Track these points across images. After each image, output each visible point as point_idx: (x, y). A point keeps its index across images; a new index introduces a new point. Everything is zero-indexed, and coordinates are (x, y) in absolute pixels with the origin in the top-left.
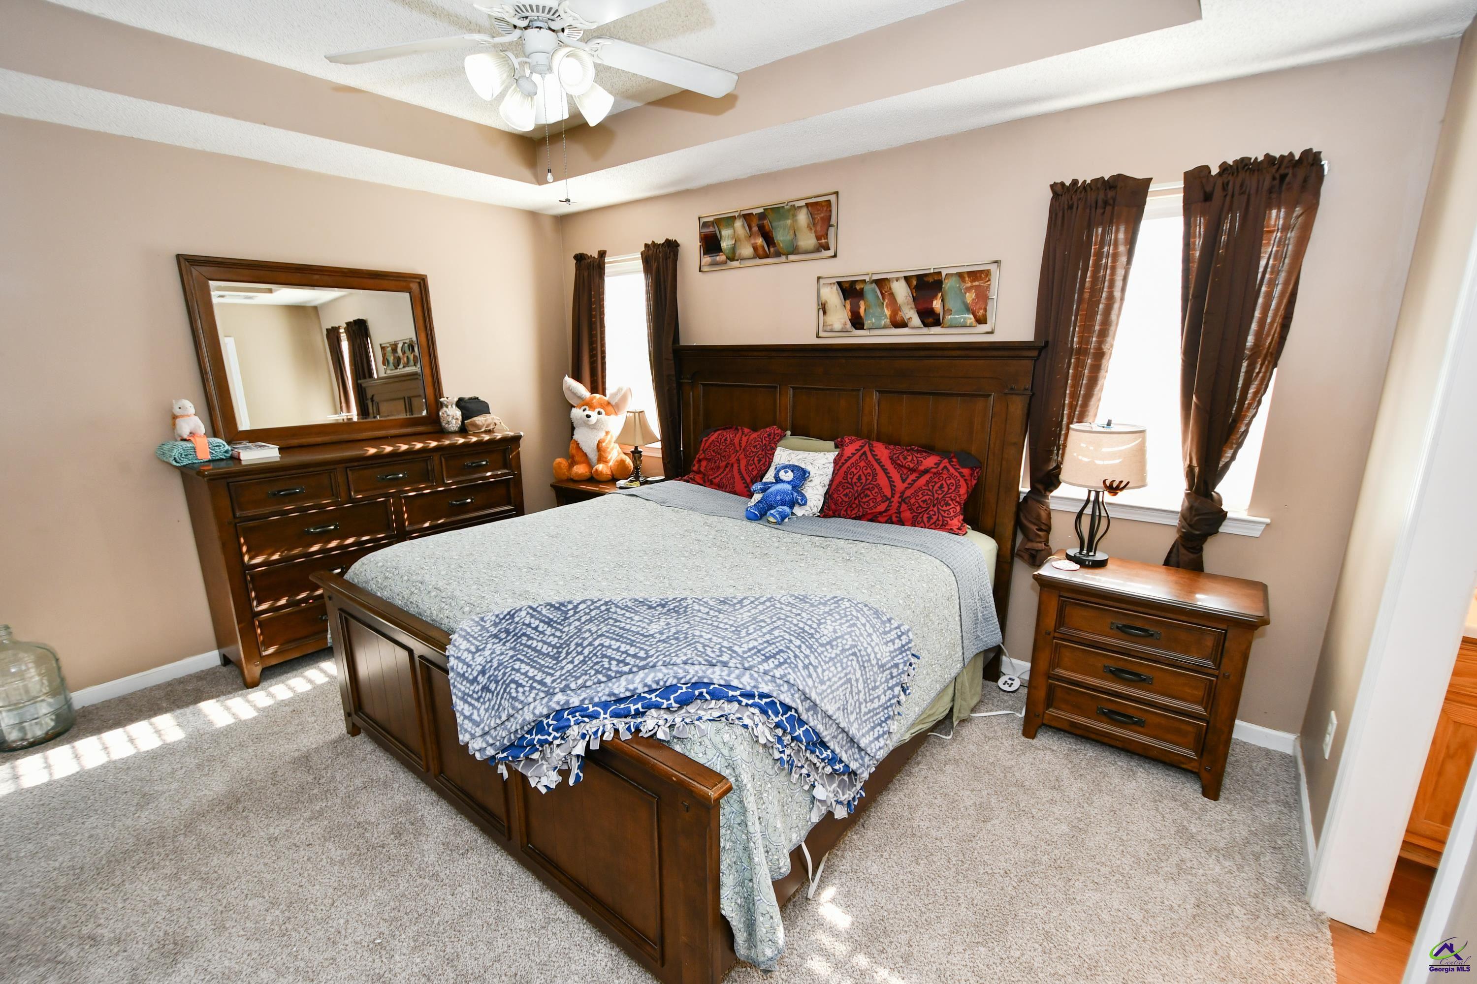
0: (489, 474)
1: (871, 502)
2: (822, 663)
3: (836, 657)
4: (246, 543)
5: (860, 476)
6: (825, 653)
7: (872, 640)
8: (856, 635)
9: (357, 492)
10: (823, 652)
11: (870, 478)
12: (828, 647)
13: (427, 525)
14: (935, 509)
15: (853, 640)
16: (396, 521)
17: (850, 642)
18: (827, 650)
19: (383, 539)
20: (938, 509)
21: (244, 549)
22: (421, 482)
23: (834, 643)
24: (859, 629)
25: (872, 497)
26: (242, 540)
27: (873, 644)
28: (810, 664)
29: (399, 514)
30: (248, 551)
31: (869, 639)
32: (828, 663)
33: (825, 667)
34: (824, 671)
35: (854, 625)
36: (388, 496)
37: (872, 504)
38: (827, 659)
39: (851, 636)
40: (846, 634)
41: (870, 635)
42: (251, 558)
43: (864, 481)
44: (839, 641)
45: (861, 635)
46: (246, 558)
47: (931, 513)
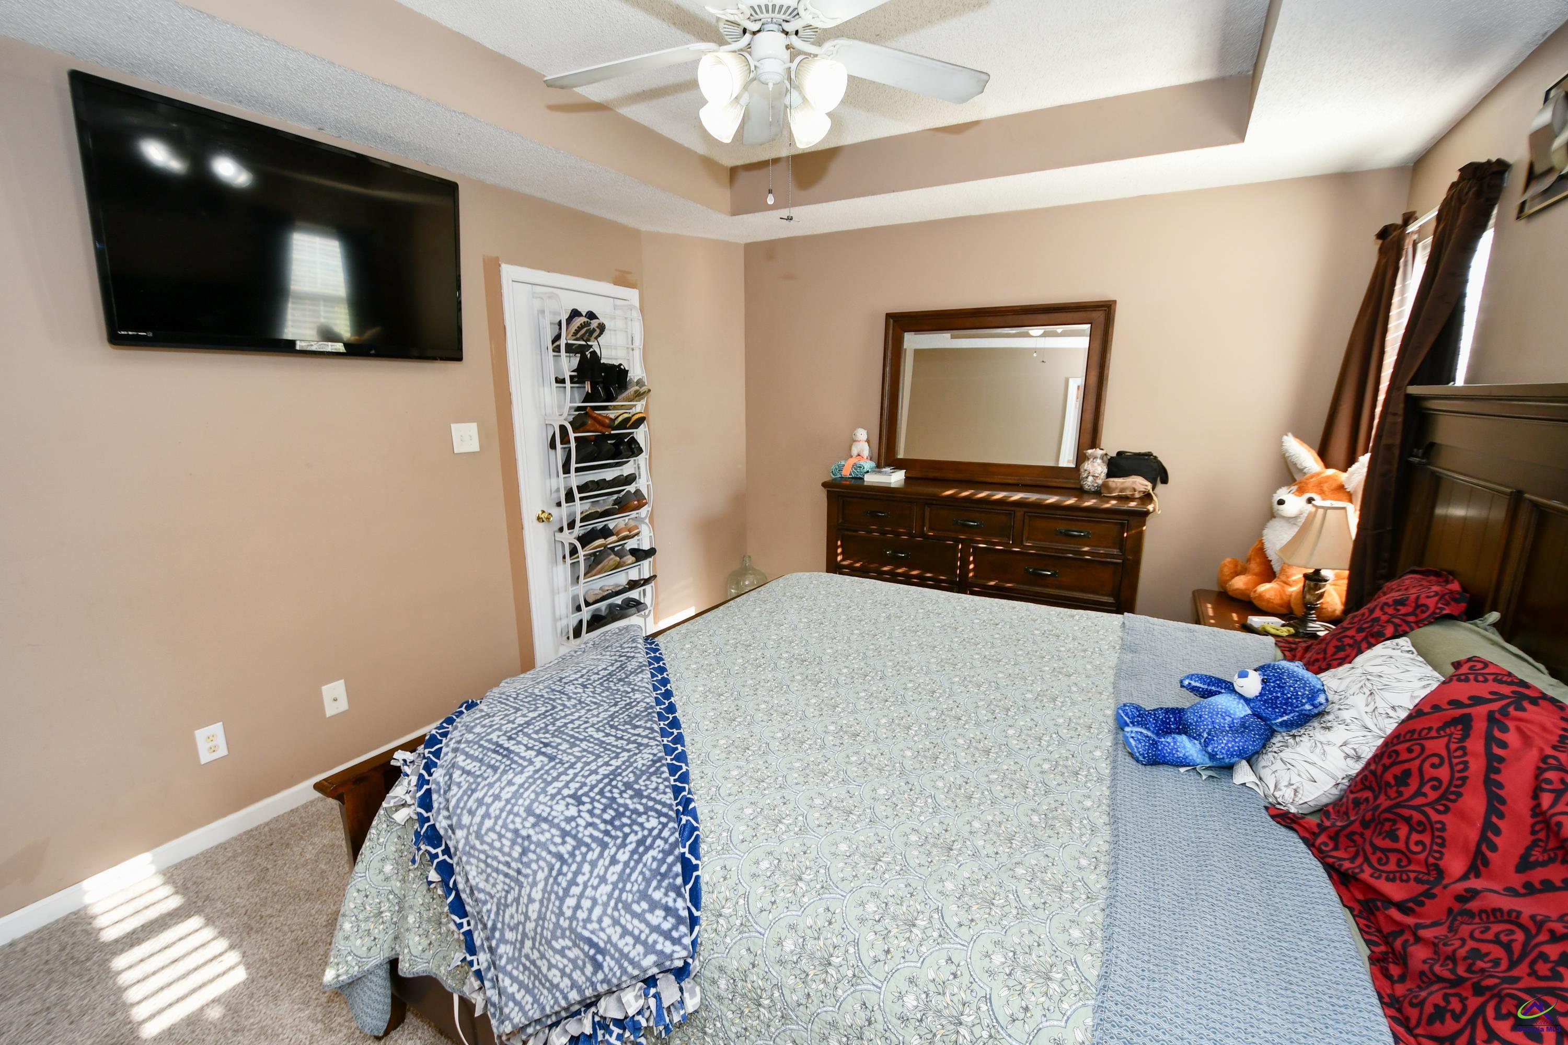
0: (1086, 549)
1: (1393, 858)
2: (500, 822)
3: (523, 838)
4: (842, 546)
5: (1407, 773)
6: (518, 820)
7: (595, 888)
8: (584, 855)
9: (931, 529)
10: (517, 815)
11: (1432, 796)
12: (532, 820)
13: (992, 583)
14: (1474, 1002)
15: (572, 854)
16: (960, 568)
17: (563, 850)
18: (525, 819)
19: (943, 581)
20: (1481, 1010)
21: (839, 550)
22: (995, 536)
23: (545, 826)
24: (601, 855)
25: (1401, 845)
26: (839, 543)
27: (589, 892)
28: (489, 806)
29: (965, 563)
30: (842, 553)
31: (595, 882)
32: (508, 830)
33: (498, 828)
34: (492, 829)
35: (604, 846)
36: (958, 541)
37: (1392, 866)
38: (511, 826)
39: (575, 848)
40: (575, 837)
41: (603, 880)
42: (843, 560)
43: (1408, 792)
44: (554, 831)
45: (594, 864)
46: (839, 558)
47: (1456, 1005)
